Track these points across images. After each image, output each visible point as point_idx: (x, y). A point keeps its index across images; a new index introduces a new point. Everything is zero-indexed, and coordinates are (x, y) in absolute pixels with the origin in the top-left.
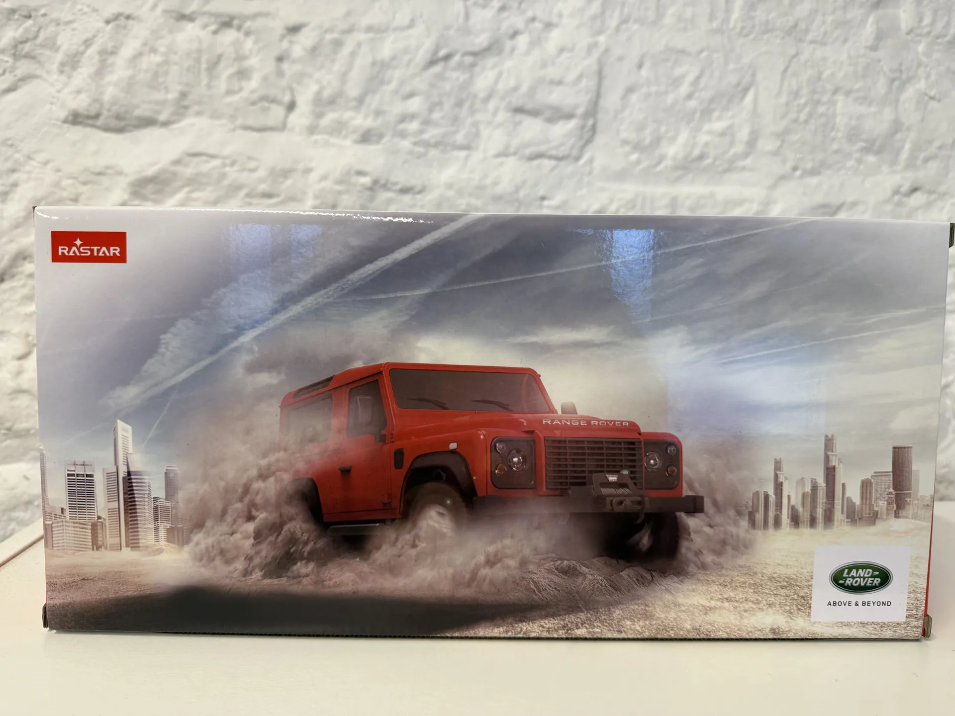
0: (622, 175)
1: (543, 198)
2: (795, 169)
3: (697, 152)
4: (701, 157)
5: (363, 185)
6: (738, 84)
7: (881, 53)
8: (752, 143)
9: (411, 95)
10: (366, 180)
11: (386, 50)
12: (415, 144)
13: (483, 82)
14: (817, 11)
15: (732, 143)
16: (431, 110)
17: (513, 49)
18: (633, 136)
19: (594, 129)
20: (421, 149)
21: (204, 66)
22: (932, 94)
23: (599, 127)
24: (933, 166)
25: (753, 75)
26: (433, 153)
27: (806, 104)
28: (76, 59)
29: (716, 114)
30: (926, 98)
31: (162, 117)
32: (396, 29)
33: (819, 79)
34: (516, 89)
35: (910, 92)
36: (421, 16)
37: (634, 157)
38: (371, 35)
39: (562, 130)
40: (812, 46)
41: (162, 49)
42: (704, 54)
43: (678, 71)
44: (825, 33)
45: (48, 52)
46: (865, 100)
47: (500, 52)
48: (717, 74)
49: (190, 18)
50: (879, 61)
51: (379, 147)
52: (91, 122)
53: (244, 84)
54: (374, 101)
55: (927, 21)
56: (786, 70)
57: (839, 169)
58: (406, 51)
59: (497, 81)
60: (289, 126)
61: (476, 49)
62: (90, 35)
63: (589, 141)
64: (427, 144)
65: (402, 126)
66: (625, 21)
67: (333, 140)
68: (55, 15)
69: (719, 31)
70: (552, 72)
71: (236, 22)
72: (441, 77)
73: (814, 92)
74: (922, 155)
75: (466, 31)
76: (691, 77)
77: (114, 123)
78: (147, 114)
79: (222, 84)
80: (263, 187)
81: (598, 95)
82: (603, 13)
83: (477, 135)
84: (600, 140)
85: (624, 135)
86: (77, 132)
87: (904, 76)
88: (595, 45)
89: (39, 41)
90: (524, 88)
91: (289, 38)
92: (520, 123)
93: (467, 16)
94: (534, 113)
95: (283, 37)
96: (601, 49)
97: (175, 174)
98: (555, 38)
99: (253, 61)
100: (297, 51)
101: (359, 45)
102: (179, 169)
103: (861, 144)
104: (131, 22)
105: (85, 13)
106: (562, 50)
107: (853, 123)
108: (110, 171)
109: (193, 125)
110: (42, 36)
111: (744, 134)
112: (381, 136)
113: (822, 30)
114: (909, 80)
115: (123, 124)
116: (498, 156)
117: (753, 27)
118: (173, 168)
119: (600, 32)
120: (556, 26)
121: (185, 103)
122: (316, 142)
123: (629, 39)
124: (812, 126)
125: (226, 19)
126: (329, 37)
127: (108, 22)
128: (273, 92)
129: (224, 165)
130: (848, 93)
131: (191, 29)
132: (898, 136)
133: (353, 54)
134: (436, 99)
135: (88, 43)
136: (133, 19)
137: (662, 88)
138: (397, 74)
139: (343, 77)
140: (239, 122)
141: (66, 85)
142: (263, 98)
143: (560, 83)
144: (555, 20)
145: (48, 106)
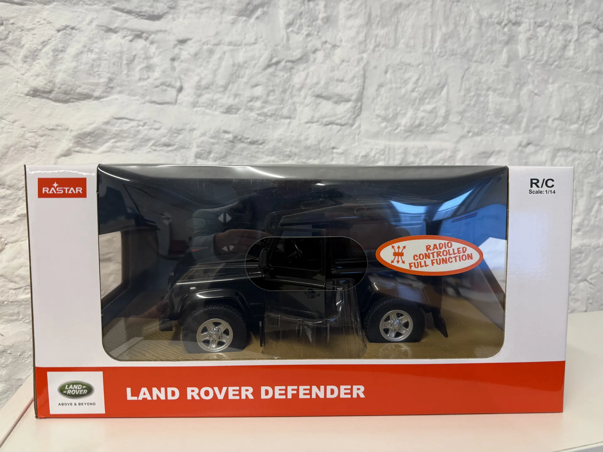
0: (376, 135)
1: (333, 148)
2: (469, 132)
3: (417, 122)
4: (420, 125)
5: (226, 139)
6: (439, 84)
7: (510, 69)
8: (446, 117)
9: (256, 85)
10: (230, 136)
11: (241, 57)
12: (259, 114)
13: (297, 79)
14: (478, 45)
15: (436, 117)
16: (268, 95)
17: (315, 60)
18: (383, 113)
19: (361, 108)
20: (262, 118)
21: (125, 62)
22: (536, 91)
23: (363, 107)
24: (537, 131)
25: (446, 79)
26: (269, 120)
27: (474, 96)
28: (36, 54)
29: (427, 101)
30: (533, 94)
31: (96, 94)
32: (246, 45)
33: (480, 82)
34: (317, 83)
35: (525, 91)
36: (261, 37)
37: (383, 125)
38: (232, 47)
39: (343, 108)
40: (476, 64)
41: (97, 50)
42: (421, 66)
43: (407, 76)
44: (482, 58)
45: (14, 48)
46: (503, 94)
47: (307, 61)
48: (428, 78)
49: (115, 31)
50: (510, 73)
51: (237, 115)
52: (46, 95)
53: (150, 74)
54: (233, 88)
55: (532, 52)
56: (463, 77)
57: (491, 132)
58: (253, 58)
59: (306, 79)
60: (179, 102)
61: (294, 58)
62: (46, 39)
63: (358, 115)
64: (266, 115)
65: (250, 104)
66: (377, 46)
67: (207, 111)
68: (20, 24)
69: (428, 54)
70: (337, 74)
71: (144, 35)
72: (273, 75)
73: (477, 89)
74: (532, 125)
75: (288, 48)
76: (414, 79)
77: (62, 96)
78: (86, 91)
79: (136, 73)
80: (164, 140)
81: (363, 88)
82: (365, 40)
83: (295, 110)
84: (364, 114)
85: (377, 112)
86: (36, 102)
87: (522, 82)
88: (362, 59)
89: (8, 40)
90: (322, 83)
91: (179, 46)
92: (320, 103)
93: (288, 39)
94: (328, 98)
95: (175, 46)
96: (365, 61)
97: (105, 131)
98: (338, 54)
99: (155, 60)
100: (184, 55)
101: (224, 53)
102: (109, 127)
103: (502, 119)
104: (74, 31)
105: (42, 24)
106: (343, 61)
107: (498, 107)
108: (59, 128)
109: (117, 99)
110: (10, 37)
111: (442, 112)
112: (238, 110)
113: (481, 55)
114: (524, 83)
115: (68, 97)
116: (307, 123)
117: (446, 52)
118: (104, 127)
119: (364, 52)
120: (339, 47)
121: (111, 85)
122: (197, 111)
123: (380, 56)
124: (477, 109)
125: (139, 33)
126: (205, 47)
127: (59, 31)
128: (169, 80)
129: (139, 126)
130: (495, 90)
131: (114, 38)
132: (520, 115)
133: (221, 59)
134: (271, 88)
135: (44, 44)
136: (76, 29)
137: (399, 85)
138: (248, 72)
139: (215, 72)
140: (148, 98)
141: (28, 70)
142: (163, 84)
143: (342, 81)
144: (338, 44)
145: (15, 84)
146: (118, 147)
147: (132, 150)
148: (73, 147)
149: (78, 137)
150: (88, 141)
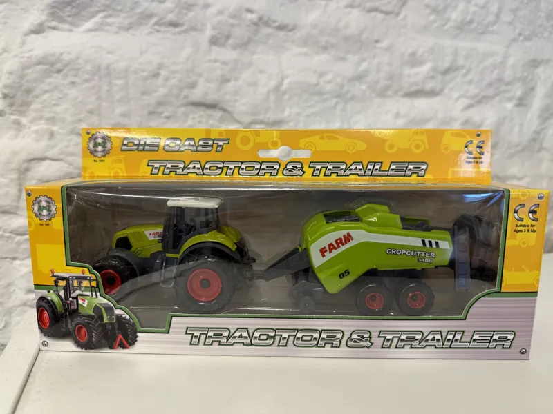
146: (109, 25)
147: (128, 29)
148: (47, 21)
149: (53, 7)
150: (68, 14)
